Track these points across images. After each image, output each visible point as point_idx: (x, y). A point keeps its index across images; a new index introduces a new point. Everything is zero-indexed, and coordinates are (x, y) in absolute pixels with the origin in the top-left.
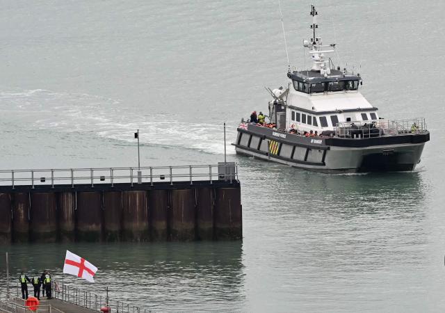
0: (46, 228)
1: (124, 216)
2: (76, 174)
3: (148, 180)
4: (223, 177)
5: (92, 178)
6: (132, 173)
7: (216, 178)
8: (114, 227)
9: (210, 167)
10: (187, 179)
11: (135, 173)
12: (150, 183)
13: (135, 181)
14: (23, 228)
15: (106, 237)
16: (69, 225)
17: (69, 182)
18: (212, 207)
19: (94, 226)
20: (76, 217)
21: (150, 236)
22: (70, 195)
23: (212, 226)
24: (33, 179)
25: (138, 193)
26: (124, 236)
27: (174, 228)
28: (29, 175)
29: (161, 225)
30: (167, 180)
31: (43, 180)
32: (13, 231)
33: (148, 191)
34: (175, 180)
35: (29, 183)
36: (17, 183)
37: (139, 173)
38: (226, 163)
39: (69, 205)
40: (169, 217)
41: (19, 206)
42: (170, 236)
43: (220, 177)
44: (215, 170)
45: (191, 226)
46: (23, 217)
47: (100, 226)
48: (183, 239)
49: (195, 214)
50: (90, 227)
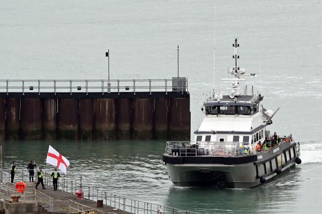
0: (33, 127)
1: (96, 118)
2: (58, 84)
3: (116, 91)
4: (176, 89)
5: (71, 88)
6: (103, 84)
7: (171, 90)
8: (87, 128)
9: (166, 81)
10: (147, 90)
11: (106, 84)
12: (117, 93)
13: (106, 90)
14: (14, 127)
15: (81, 136)
16: (51, 125)
17: (52, 91)
18: (167, 113)
19: (71, 126)
20: (58, 118)
21: (116, 135)
22: (53, 101)
23: (166, 128)
24: (23, 88)
25: (107, 100)
26: (96, 135)
27: (136, 129)
28: (20, 84)
29: (126, 127)
30: (131, 90)
31: (31, 88)
32: (6, 129)
33: (116, 99)
34: (137, 90)
35: (20, 91)
36: (10, 91)
37: (109, 84)
38: (178, 78)
39: (52, 109)
40: (132, 120)
41: (12, 108)
42: (133, 135)
43: (174, 89)
44: (170, 84)
45: (149, 128)
46: (14, 118)
47: (76, 126)
48: (143, 138)
49: (153, 118)
50: (68, 127)
